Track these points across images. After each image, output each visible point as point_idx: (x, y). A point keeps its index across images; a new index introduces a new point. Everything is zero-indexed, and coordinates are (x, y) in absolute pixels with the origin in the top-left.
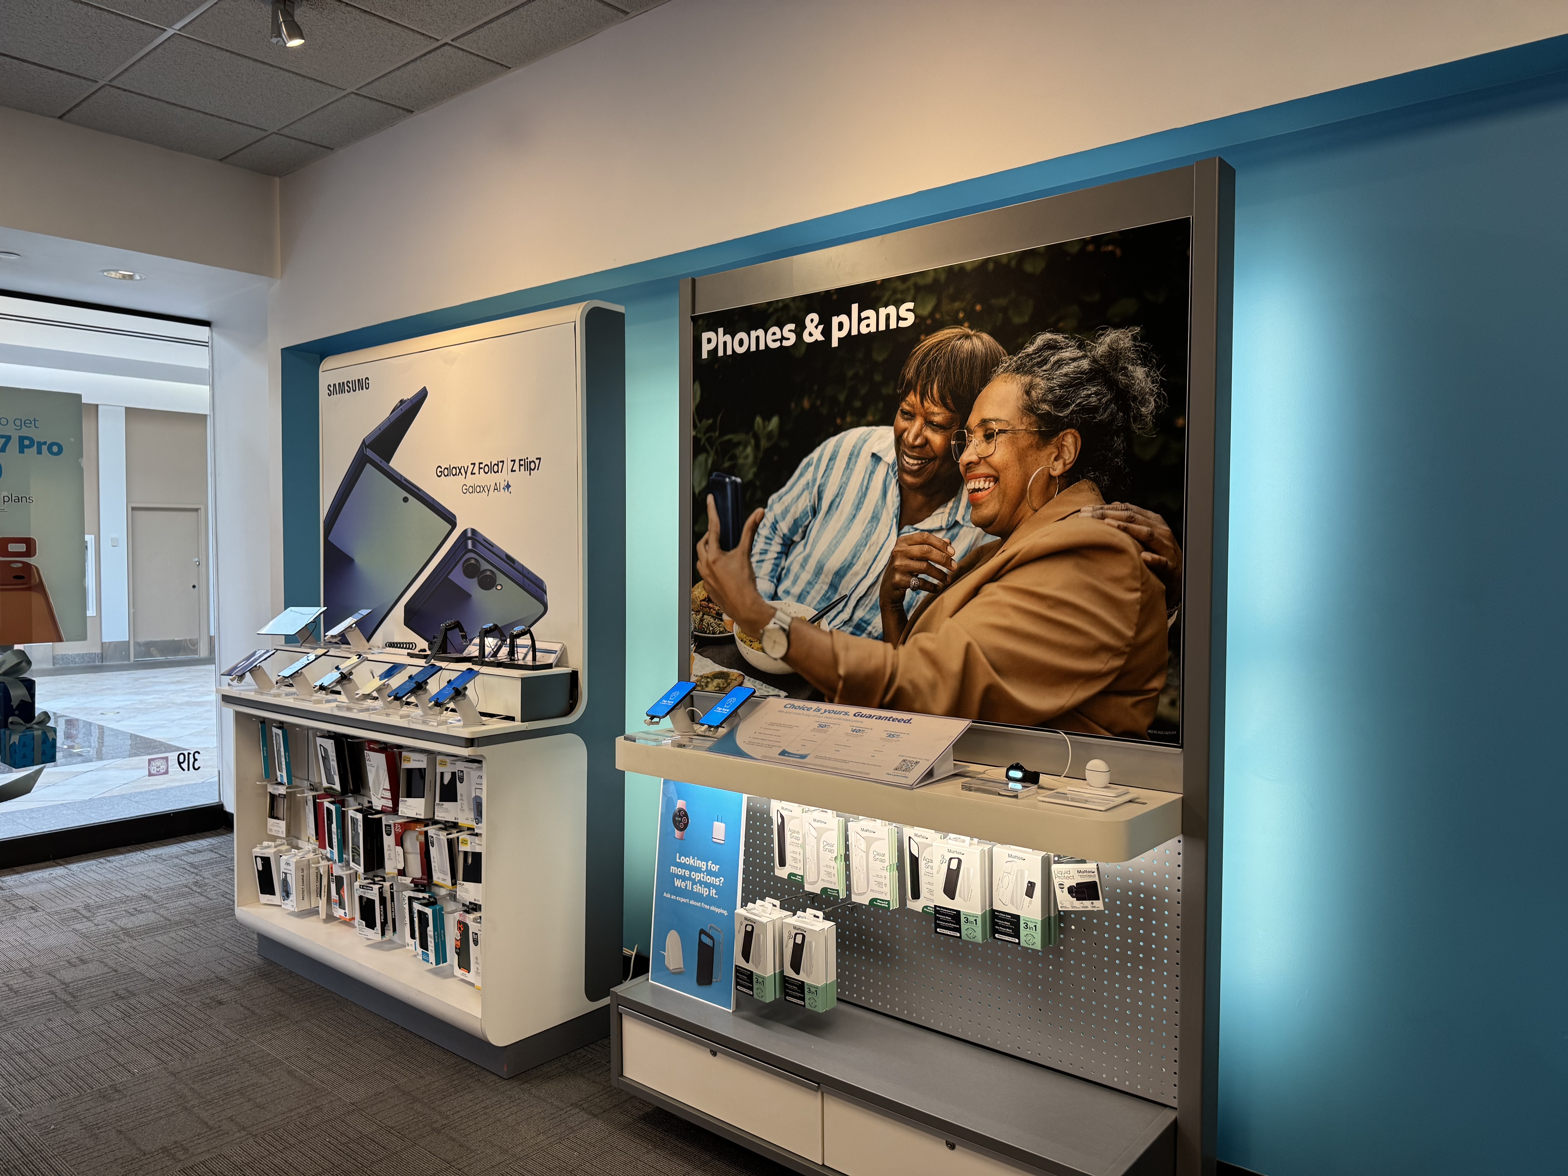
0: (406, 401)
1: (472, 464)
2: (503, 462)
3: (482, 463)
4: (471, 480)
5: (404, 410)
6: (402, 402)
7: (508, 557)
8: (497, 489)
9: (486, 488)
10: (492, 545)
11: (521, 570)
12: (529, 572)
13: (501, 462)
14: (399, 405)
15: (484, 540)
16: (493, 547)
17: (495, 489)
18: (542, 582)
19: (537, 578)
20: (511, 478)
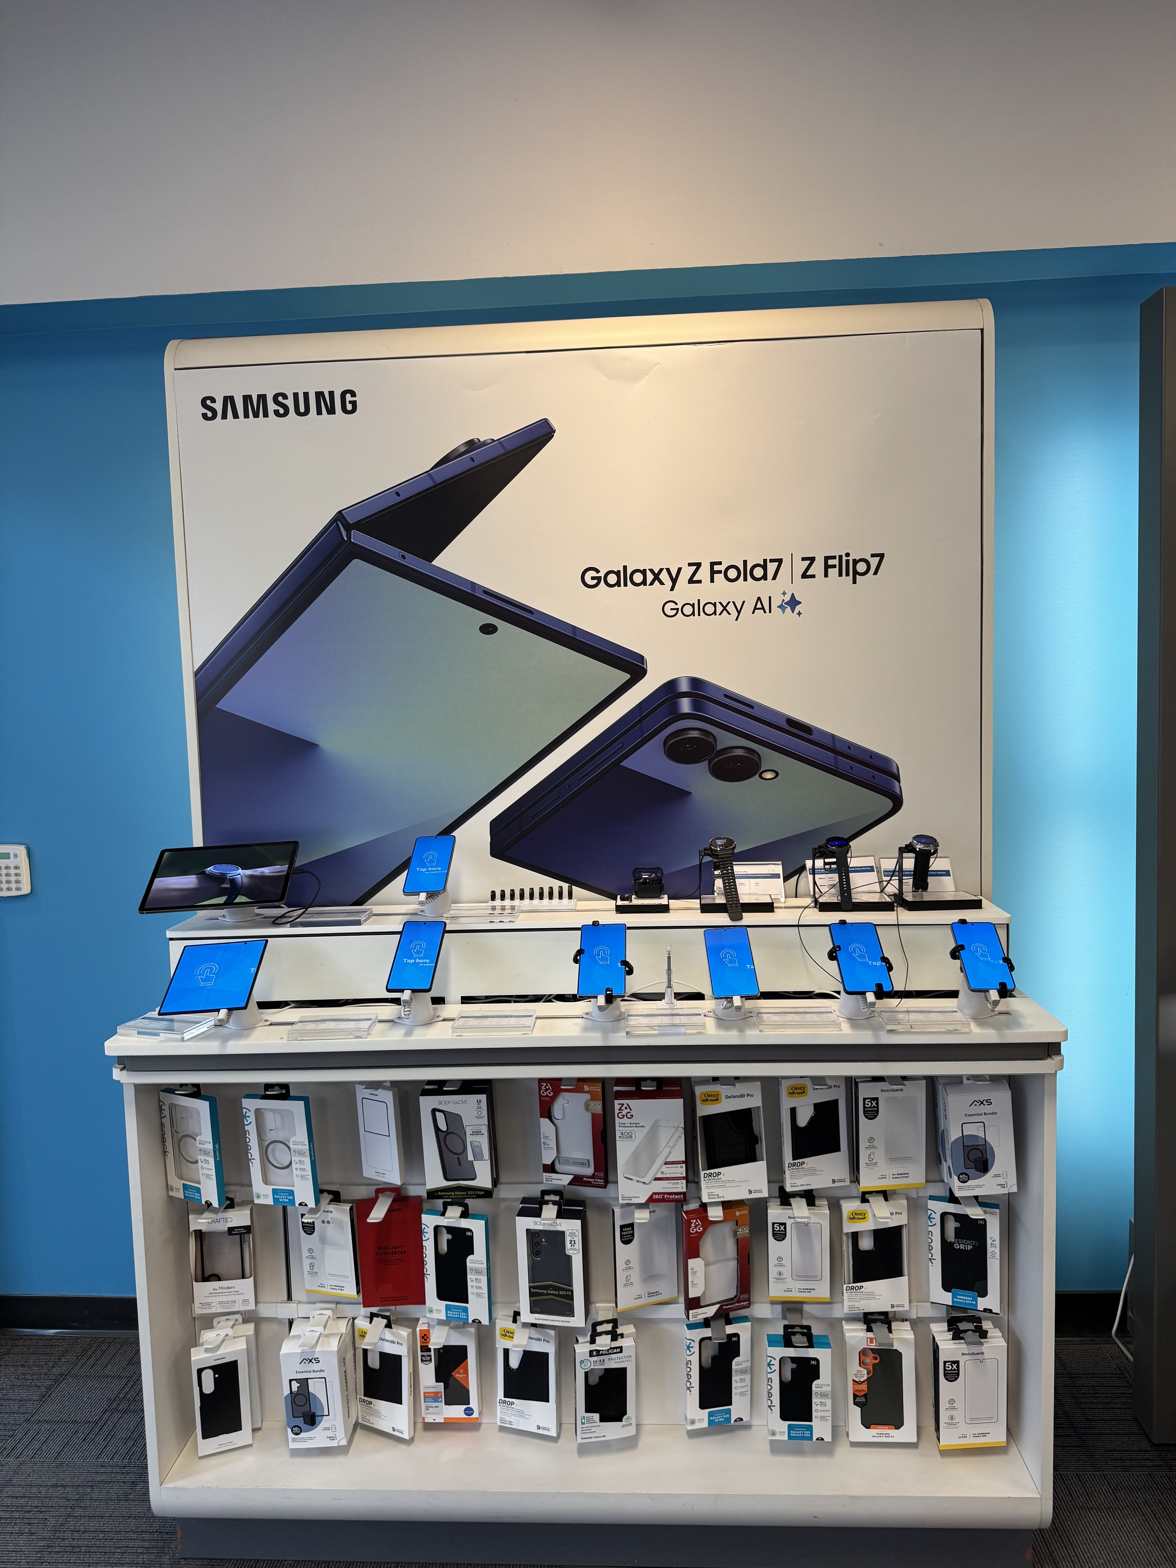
0: (484, 444)
1: (690, 565)
2: (780, 561)
3: (720, 563)
4: (685, 593)
5: (477, 463)
6: (472, 445)
7: (791, 722)
8: (763, 608)
9: (731, 606)
10: (750, 704)
11: (829, 743)
12: (850, 745)
13: (771, 561)
14: (463, 449)
15: (726, 696)
16: (752, 707)
17: (755, 608)
18: (887, 760)
19: (872, 755)
20: (802, 589)
